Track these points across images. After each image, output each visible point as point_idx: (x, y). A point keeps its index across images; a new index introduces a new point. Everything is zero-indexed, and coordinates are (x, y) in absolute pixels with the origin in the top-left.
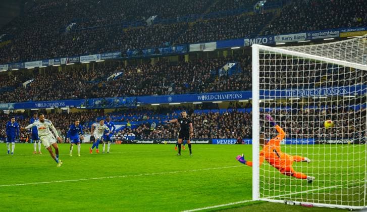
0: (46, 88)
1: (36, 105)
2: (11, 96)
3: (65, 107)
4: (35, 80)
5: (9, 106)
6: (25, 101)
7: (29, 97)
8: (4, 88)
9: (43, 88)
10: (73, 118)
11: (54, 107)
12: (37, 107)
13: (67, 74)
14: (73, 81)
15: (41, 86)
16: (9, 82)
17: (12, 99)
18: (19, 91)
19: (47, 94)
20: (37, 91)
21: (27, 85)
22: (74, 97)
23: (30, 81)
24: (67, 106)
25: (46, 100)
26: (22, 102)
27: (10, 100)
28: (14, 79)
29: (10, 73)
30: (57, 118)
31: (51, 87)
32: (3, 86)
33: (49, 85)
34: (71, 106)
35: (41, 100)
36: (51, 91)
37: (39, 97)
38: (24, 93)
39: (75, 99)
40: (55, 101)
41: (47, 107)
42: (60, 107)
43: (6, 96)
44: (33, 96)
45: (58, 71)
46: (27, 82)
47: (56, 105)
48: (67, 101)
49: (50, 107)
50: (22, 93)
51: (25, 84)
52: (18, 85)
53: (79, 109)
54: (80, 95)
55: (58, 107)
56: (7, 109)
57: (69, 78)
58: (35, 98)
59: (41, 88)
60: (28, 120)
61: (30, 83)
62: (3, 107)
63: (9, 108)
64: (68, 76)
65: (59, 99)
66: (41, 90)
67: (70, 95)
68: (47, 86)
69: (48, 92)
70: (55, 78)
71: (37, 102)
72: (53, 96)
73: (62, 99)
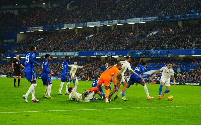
0: (102, 41)
1: (95, 54)
3: (115, 55)
4: (94, 36)
5: (75, 54)
6: (86, 51)
7: (90, 48)
8: (72, 41)
11: (108, 56)
14: (122, 37)
18: (83, 43)
19: (103, 46)
20: (95, 43)
23: (91, 36)
24: (117, 55)
25: (102, 50)
27: (76, 50)
29: (76, 30)
31: (106, 41)
32: (71, 39)
34: (120, 55)
36: (106, 43)
37: (97, 48)
38: (86, 45)
39: (123, 50)
40: (108, 51)
41: (102, 55)
42: (112, 56)
44: (92, 47)
45: (111, 29)
47: (109, 54)
48: (117, 51)
49: (104, 56)
55: (110, 55)
56: (73, 56)
57: (119, 35)
58: (94, 49)
59: (98, 41)
60: (89, 64)
61: (90, 38)
62: (71, 54)
63: (75, 55)
65: (111, 50)
66: (98, 43)
67: (119, 47)
69: (103, 44)
71: (96, 51)
72: (107, 47)
73: (113, 50)
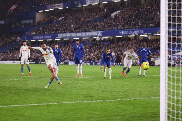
0: (130, 18)
1: (120, 33)
2: (100, 25)
3: (144, 34)
4: (121, 12)
5: (98, 34)
6: (111, 30)
7: (115, 26)
8: (96, 19)
9: (127, 18)
10: (151, 44)
11: (135, 35)
12: (121, 35)
13: (148, 6)
14: (152, 12)
15: (126, 16)
16: (100, 14)
17: (101, 28)
18: (107, 21)
19: (130, 23)
20: (122, 21)
21: (114, 16)
22: (152, 26)
23: (118, 12)
24: (145, 33)
25: (128, 28)
26: (109, 30)
27: (99, 29)
28: (104, 11)
29: (101, 6)
30: (138, 43)
31: (133, 17)
32: (95, 17)
33: (132, 16)
34: (149, 34)
35: (124, 29)
36: (134, 20)
37: (123, 26)
38: (111, 23)
39: (152, 27)
40: (136, 29)
41: (129, 35)
42: (139, 34)
43: (97, 25)
44: (118, 25)
45: (141, 3)
46: (115, 13)
47: (137, 32)
48: (146, 29)
49: (131, 35)
50: (109, 23)
51: (113, 15)
52: (107, 16)
53: (155, 36)
54: (156, 23)
55: (138, 34)
56: (96, 36)
57: (149, 9)
58: (120, 27)
59: (125, 18)
60: (114, 46)
61: (116, 15)
62: (93, 34)
63: (98, 35)
64: (149, 7)
65: (139, 27)
66: (125, 20)
67: (149, 24)
68: (130, 16)
69: (130, 21)
70: (138, 10)
71: (121, 30)
72: (135, 25)
73: (141, 27)
